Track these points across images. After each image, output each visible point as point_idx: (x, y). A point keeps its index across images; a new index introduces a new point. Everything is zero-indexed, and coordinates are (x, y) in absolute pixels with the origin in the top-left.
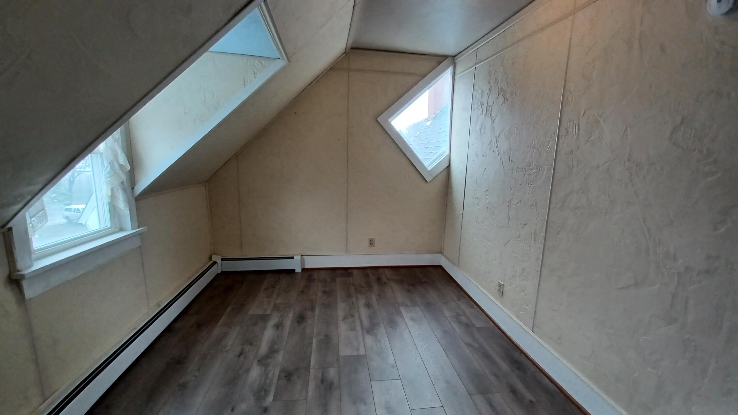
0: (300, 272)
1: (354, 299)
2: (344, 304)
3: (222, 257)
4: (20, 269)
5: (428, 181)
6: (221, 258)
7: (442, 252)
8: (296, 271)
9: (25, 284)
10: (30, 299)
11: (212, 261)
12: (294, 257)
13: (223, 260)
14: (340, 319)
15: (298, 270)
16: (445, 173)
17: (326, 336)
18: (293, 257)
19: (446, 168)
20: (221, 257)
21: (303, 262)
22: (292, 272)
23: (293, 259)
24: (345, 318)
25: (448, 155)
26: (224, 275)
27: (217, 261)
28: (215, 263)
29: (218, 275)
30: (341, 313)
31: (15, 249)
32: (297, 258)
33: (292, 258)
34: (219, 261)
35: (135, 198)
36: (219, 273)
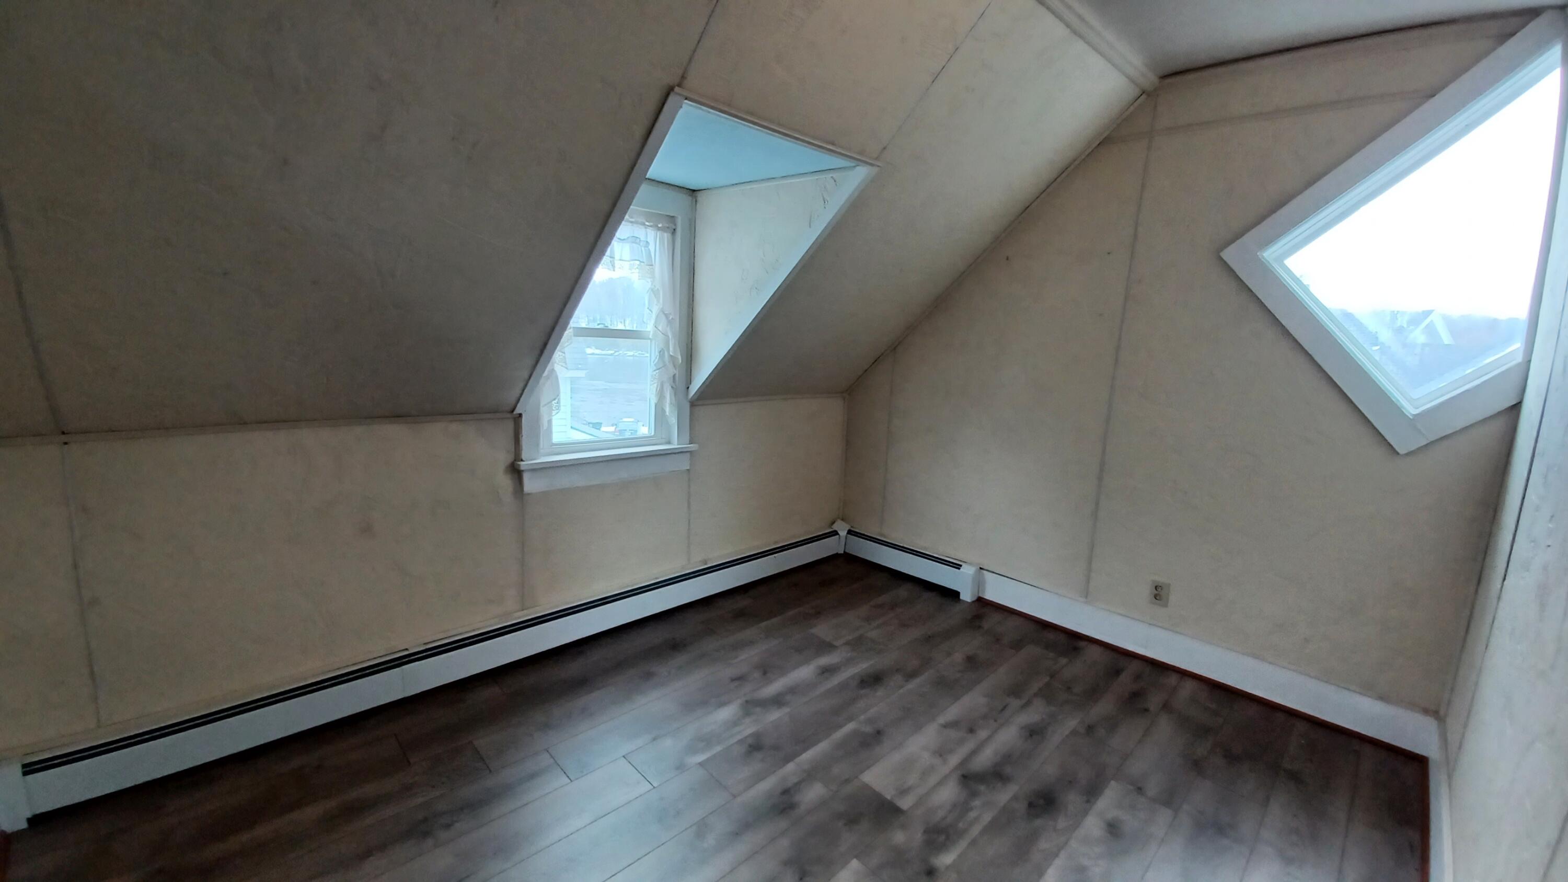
0: (967, 602)
1: (1015, 703)
2: (982, 700)
3: (852, 527)
4: (524, 459)
5: (1402, 451)
6: (848, 527)
7: (1442, 713)
8: (962, 597)
9: (526, 477)
10: (529, 494)
11: (832, 528)
12: (963, 566)
13: (850, 532)
14: (941, 720)
15: (967, 596)
16: (1499, 426)
17: (879, 732)
18: (961, 566)
19: (1500, 413)
20: (850, 527)
21: (979, 583)
22: (953, 595)
23: (959, 569)
24: (952, 725)
25: (1519, 365)
26: (848, 558)
27: (839, 532)
28: (835, 533)
29: (836, 557)
30: (953, 711)
31: (522, 436)
32: (968, 571)
33: (958, 566)
34: (843, 533)
35: (690, 402)
36: (839, 553)
